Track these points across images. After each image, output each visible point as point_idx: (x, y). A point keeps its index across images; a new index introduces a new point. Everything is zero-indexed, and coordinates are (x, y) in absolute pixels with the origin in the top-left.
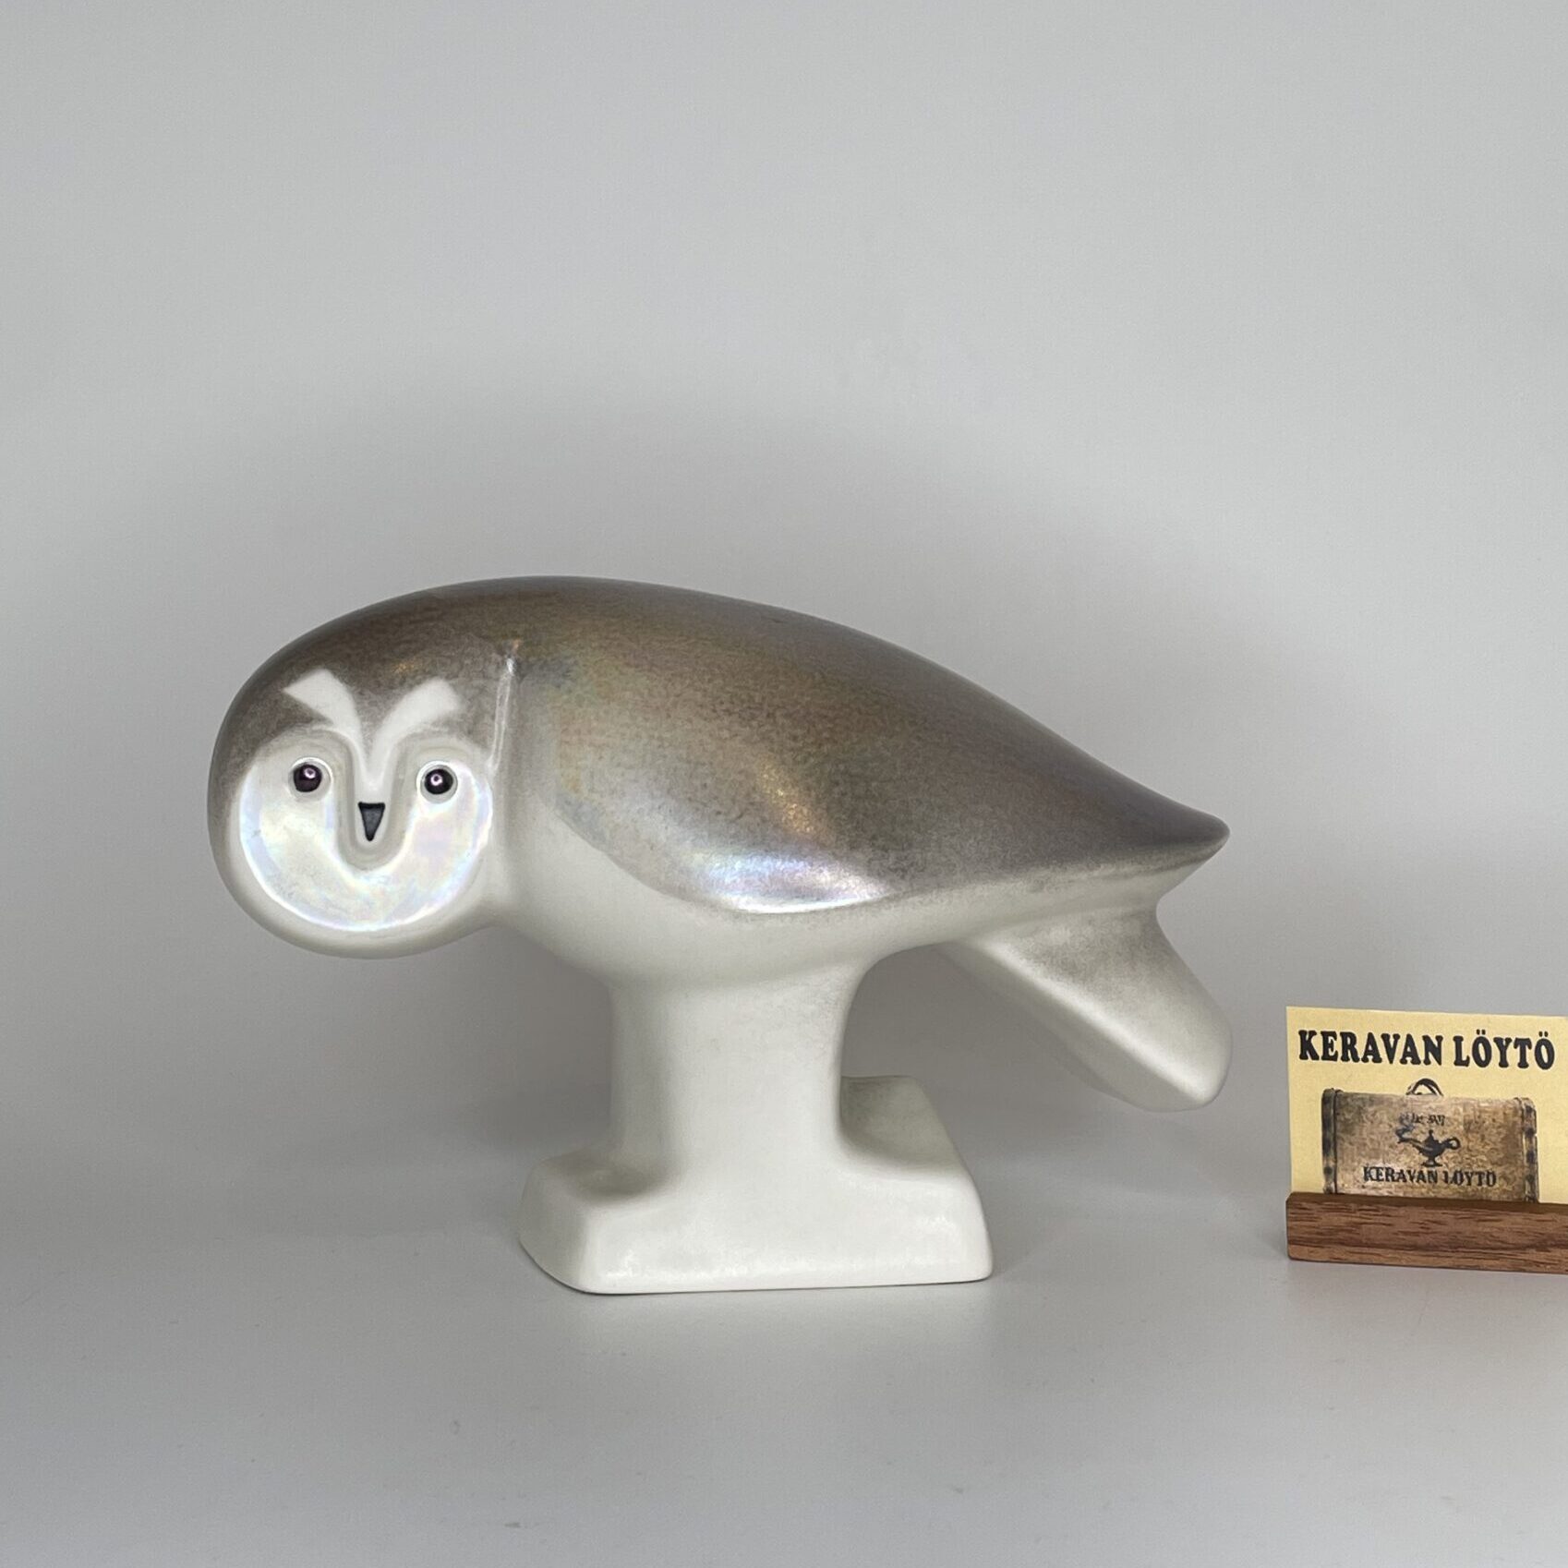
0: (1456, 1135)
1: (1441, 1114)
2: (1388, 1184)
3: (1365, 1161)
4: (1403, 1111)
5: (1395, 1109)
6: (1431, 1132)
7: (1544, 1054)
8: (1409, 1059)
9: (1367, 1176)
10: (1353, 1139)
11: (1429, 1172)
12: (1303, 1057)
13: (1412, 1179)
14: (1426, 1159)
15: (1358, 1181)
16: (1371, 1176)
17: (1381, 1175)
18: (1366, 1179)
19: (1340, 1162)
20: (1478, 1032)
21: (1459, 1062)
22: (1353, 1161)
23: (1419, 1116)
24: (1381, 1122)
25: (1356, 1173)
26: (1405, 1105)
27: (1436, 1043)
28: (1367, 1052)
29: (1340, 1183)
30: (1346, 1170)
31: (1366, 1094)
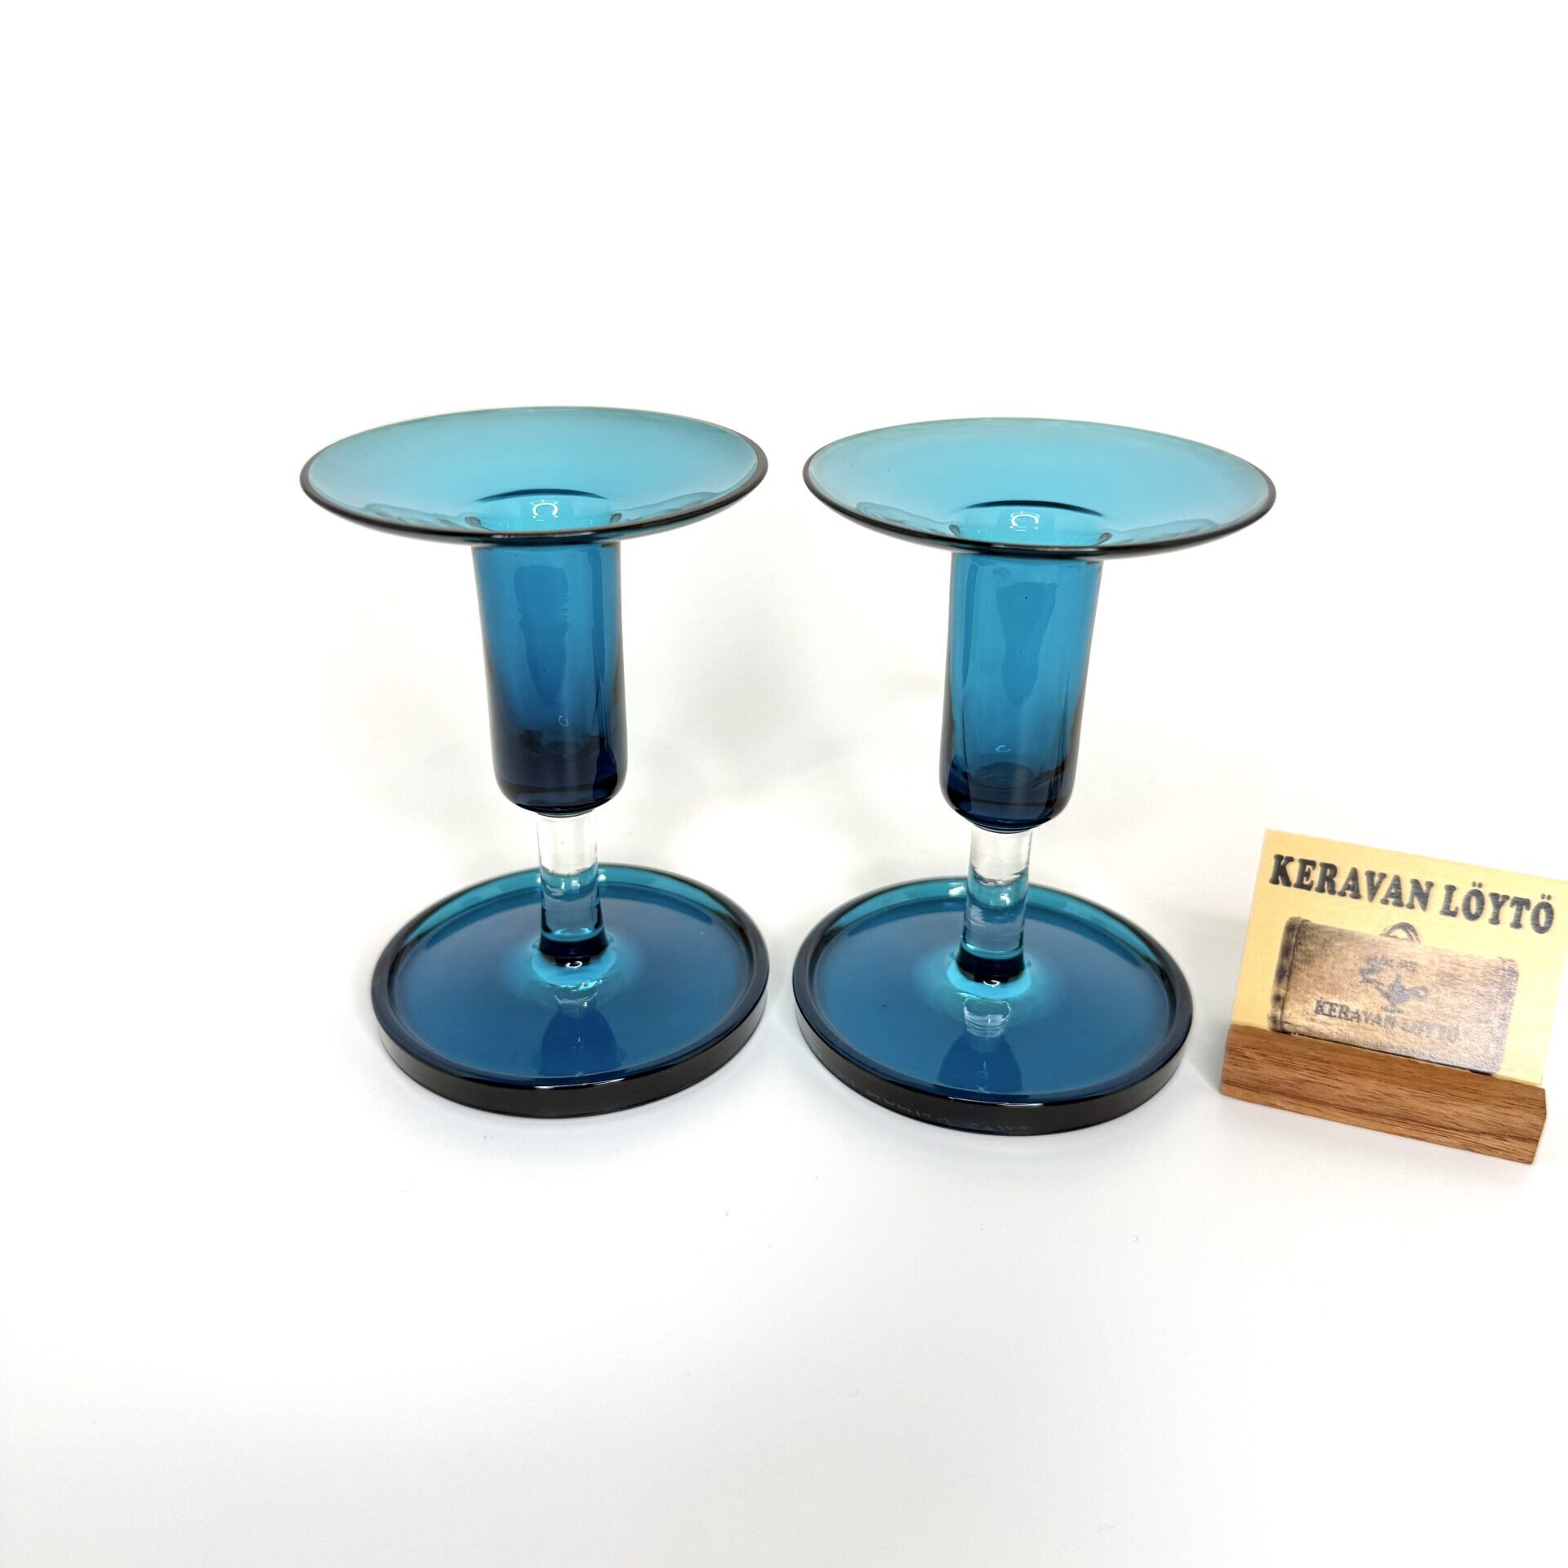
0: (1425, 984)
1: (1414, 960)
2: (1339, 1021)
3: (1320, 995)
4: (1373, 951)
5: (1365, 948)
6: (1399, 976)
7: (1543, 916)
8: (1391, 900)
9: (1319, 1010)
10: (1312, 971)
11: (1388, 1019)
12: (1275, 881)
13: (1366, 1021)
14: (1386, 1002)
15: (1307, 1013)
16: (1322, 1010)
17: (1335, 1012)
18: (1317, 1012)
19: (1292, 991)
20: (1474, 884)
21: (1448, 912)
22: (1307, 992)
23: (1389, 959)
24: (1346, 959)
25: (1307, 1005)
26: (1375, 945)
27: (1424, 888)
28: (1348, 887)
29: (1287, 1012)
30: (1297, 1000)
31: (1335, 928)
